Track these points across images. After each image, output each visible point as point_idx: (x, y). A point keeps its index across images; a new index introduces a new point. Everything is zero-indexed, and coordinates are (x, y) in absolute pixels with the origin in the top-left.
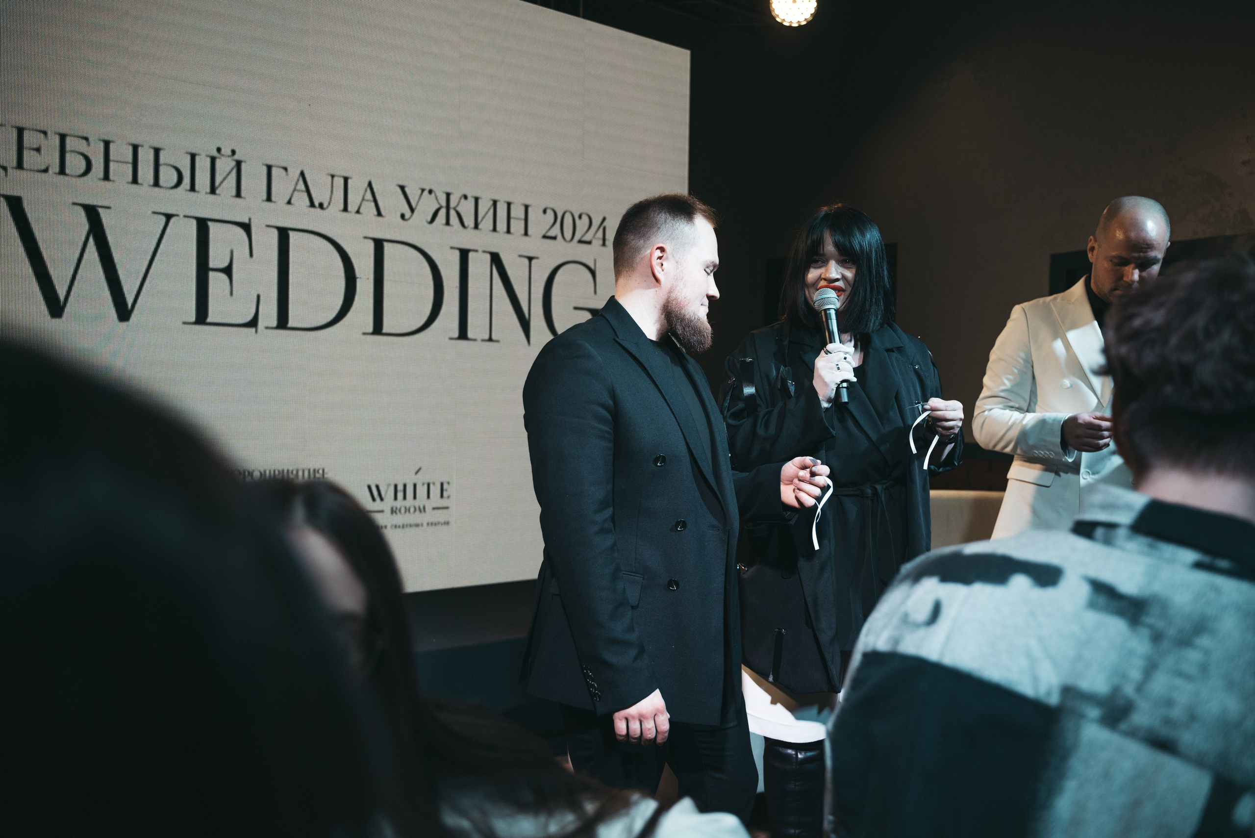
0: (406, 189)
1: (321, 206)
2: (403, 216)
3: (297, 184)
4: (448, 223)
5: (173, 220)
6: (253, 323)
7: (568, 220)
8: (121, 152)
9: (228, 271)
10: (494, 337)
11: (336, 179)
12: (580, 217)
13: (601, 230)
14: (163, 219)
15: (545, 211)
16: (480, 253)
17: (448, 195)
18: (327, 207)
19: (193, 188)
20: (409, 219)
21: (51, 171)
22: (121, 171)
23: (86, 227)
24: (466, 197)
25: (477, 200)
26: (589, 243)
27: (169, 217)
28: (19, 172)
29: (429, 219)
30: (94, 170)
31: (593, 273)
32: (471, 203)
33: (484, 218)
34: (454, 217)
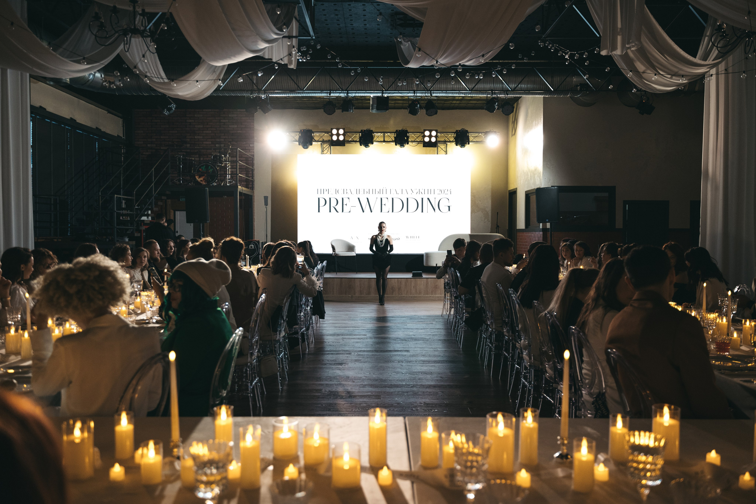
0: (412, 190)
3: (395, 191)
6: (388, 212)
7: (443, 191)
8: (371, 191)
9: (385, 205)
10: (428, 212)
11: (400, 190)
13: (450, 192)
16: (425, 198)
17: (419, 190)
18: (399, 194)
19: (380, 194)
20: (413, 194)
21: (363, 194)
23: (367, 201)
25: (424, 190)
26: (448, 194)
27: (377, 198)
28: (359, 195)
29: (416, 194)
30: (368, 193)
31: (448, 200)
33: (426, 192)
34: (420, 193)
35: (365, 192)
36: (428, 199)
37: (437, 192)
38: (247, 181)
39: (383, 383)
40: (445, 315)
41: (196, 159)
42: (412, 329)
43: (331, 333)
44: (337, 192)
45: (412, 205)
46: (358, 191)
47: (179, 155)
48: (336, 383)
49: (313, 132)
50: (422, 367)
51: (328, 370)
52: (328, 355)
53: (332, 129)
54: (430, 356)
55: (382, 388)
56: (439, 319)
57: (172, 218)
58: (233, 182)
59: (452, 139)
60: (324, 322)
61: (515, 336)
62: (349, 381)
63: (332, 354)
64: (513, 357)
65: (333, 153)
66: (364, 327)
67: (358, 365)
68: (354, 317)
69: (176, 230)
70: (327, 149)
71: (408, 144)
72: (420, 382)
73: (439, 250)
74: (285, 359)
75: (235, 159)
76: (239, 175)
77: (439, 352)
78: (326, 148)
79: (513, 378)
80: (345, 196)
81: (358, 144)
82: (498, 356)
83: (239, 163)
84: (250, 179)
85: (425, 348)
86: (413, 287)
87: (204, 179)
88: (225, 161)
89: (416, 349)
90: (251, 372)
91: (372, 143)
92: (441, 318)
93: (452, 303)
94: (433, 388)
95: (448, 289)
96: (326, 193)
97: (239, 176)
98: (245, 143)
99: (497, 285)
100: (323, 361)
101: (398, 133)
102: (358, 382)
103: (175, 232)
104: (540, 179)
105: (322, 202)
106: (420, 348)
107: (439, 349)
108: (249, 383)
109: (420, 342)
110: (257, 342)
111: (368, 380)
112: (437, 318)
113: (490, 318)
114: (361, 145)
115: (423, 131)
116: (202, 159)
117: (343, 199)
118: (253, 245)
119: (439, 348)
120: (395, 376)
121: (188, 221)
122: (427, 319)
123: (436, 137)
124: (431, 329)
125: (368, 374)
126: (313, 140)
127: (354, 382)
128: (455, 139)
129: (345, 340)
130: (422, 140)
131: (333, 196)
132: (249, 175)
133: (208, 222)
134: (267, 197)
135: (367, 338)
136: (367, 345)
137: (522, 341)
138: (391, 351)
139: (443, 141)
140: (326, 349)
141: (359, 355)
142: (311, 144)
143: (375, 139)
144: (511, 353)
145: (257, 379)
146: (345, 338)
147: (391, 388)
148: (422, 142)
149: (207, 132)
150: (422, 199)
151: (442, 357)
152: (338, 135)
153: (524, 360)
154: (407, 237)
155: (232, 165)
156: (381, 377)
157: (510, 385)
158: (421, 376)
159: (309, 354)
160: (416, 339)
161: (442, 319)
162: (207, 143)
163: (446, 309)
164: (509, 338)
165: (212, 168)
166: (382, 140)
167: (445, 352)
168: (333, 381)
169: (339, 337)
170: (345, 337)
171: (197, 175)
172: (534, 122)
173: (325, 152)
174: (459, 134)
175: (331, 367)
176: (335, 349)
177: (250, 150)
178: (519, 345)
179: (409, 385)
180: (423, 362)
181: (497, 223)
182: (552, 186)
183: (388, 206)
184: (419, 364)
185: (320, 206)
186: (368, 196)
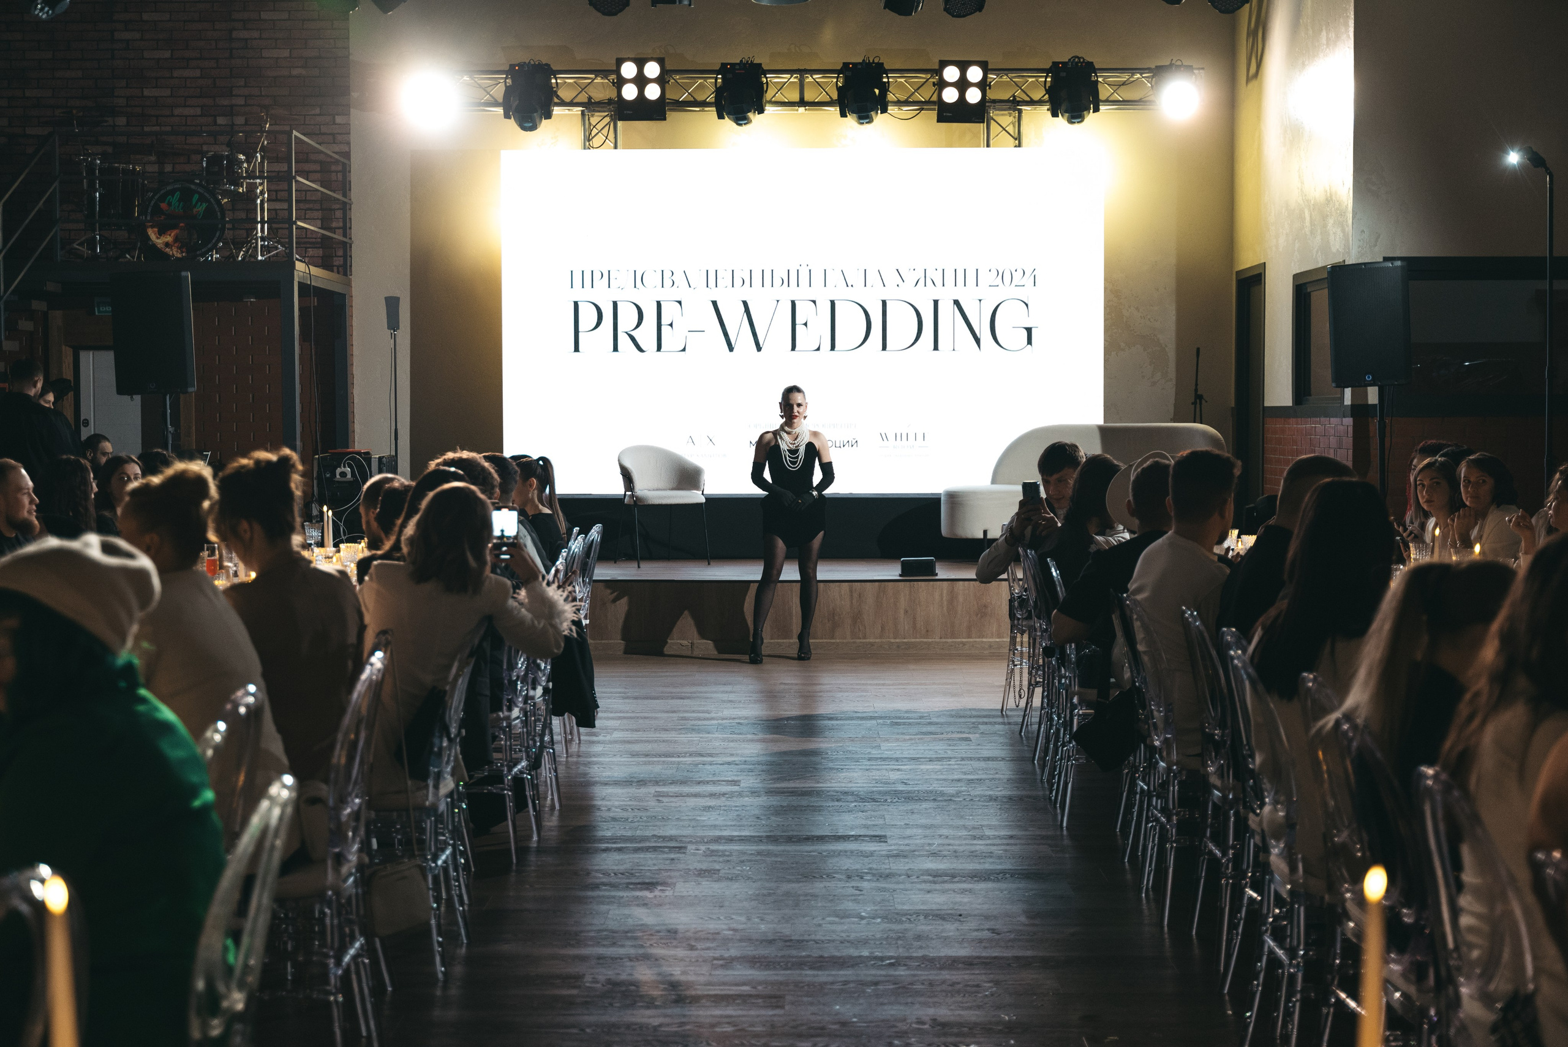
0: (900, 271)
1: (852, 286)
2: (898, 286)
3: (839, 277)
4: (925, 286)
5: (780, 302)
6: (818, 349)
7: (1007, 274)
8: (757, 275)
9: (805, 324)
10: (956, 349)
11: (860, 271)
12: (1016, 271)
13: (1032, 277)
14: (776, 302)
15: (990, 271)
16: (946, 301)
17: (926, 270)
18: (856, 286)
19: (789, 286)
20: (902, 286)
21: (728, 287)
22: (757, 282)
23: (743, 310)
24: (936, 269)
25: (943, 270)
26: (1024, 286)
28: (716, 289)
29: (914, 285)
30: (745, 284)
31: (1027, 305)
32: (940, 272)
33: (948, 280)
34: (929, 282)
35: (738, 282)
36: (957, 303)
37: (986, 278)
38: (325, 243)
39: (794, 953)
40: (1011, 710)
41: (150, 168)
42: (897, 760)
43: (616, 774)
44: (639, 279)
45: (902, 325)
46: (711, 278)
47: (89, 155)
48: (632, 951)
49: (554, 73)
50: (929, 896)
51: (604, 908)
52: (604, 855)
53: (620, 62)
54: (956, 855)
55: (790, 969)
56: (990, 723)
57: (68, 374)
58: (277, 248)
59: (1039, 94)
60: (595, 738)
61: (1244, 790)
62: (676, 947)
63: (620, 850)
64: (1237, 860)
65: (628, 146)
66: (732, 755)
67: (708, 888)
68: (699, 719)
69: (82, 418)
70: (605, 131)
71: (884, 110)
72: (921, 947)
73: (994, 481)
74: (456, 870)
75: (284, 167)
76: (299, 223)
77: (989, 842)
78: (599, 127)
79: (1237, 934)
80: (667, 295)
81: (712, 112)
82: (1188, 857)
83: (297, 181)
84: (338, 236)
85: (940, 827)
86: (902, 612)
87: (176, 239)
88: (251, 175)
89: (908, 832)
90: (336, 922)
91: (761, 111)
92: (1000, 720)
93: (1037, 670)
94: (965, 969)
95: (1024, 619)
96: (601, 283)
97: (299, 228)
98: (317, 111)
99: (1184, 612)
100: (588, 874)
101: (849, 74)
102: (708, 949)
103: (79, 422)
104: (1343, 231)
105: (588, 317)
106: (925, 827)
107: (988, 832)
108: (327, 956)
109: (925, 805)
110: (356, 815)
111: (740, 940)
112: (985, 720)
113: (1161, 725)
114: (721, 117)
115: (937, 67)
116: (168, 168)
117: (659, 304)
118: (350, 466)
119: (990, 827)
120: (834, 927)
121: (124, 387)
122: (949, 724)
123: (983, 85)
124: (963, 759)
125: (743, 919)
126: (556, 100)
127: (692, 948)
128: (1048, 91)
129: (665, 800)
130: (934, 98)
131: (626, 294)
132: (334, 225)
133: (191, 390)
134: (397, 299)
135: (740, 794)
136: (739, 818)
137: (1267, 809)
138: (821, 839)
139: (1008, 101)
140: (600, 834)
141: (713, 853)
142: (548, 115)
143: (769, 95)
144: (1234, 847)
145: (357, 945)
146: (667, 795)
147: (820, 968)
148: (934, 103)
149: (187, 73)
150: (936, 302)
151: (1000, 857)
152: (641, 81)
153: (1271, 873)
154: (884, 437)
155: (273, 187)
156: (786, 930)
157: (1229, 956)
158: (923, 927)
159: (540, 851)
160: (909, 797)
161: (1004, 724)
162: (187, 111)
163: (1017, 689)
164: (1225, 797)
165: (202, 199)
166: (795, 97)
167: (1012, 841)
168: (623, 946)
169: (643, 790)
170: (665, 789)
171: (152, 227)
172: (1324, 33)
173: (596, 142)
174: (1063, 74)
175: (614, 897)
176: (629, 834)
177: (333, 135)
178: (1257, 819)
179: (882, 959)
180: (930, 878)
181: (1197, 385)
182: (1386, 259)
183: (815, 331)
184: (919, 886)
185: (580, 329)
186: (746, 294)
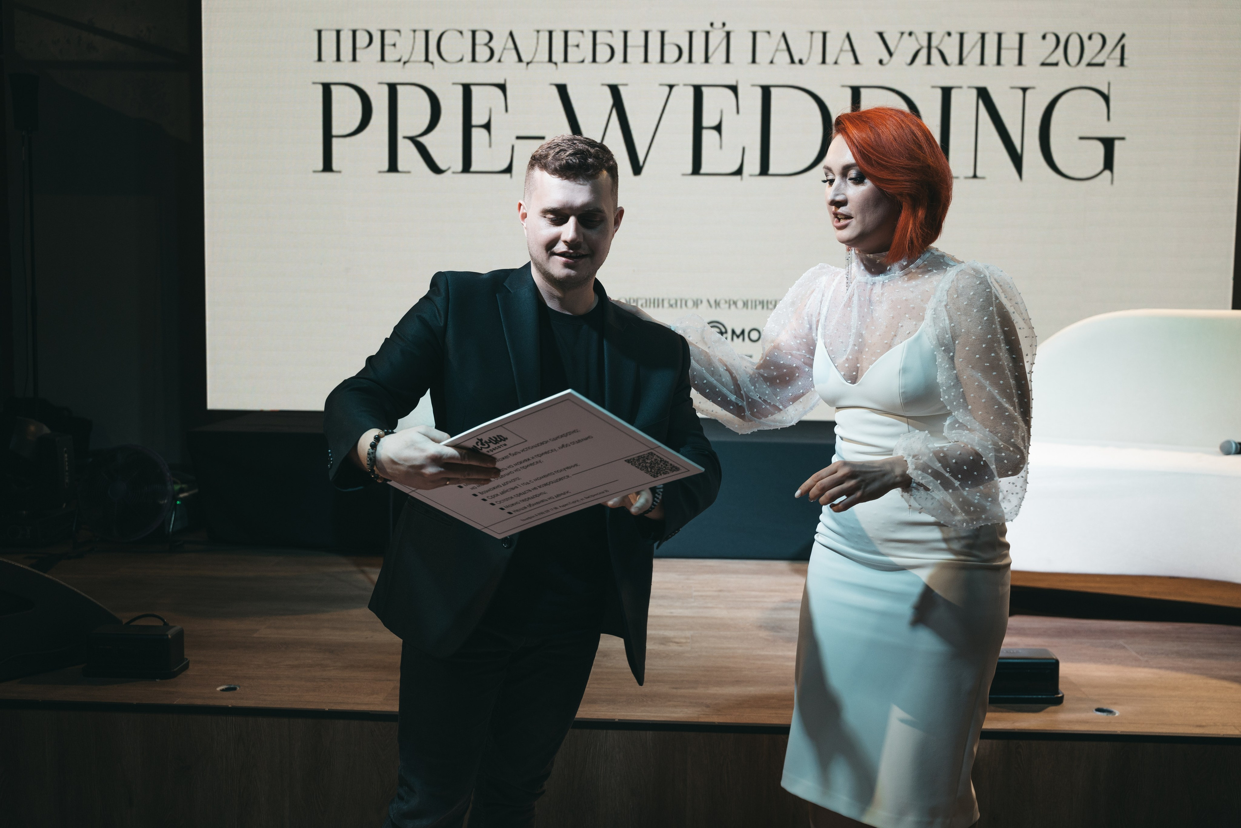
0: (885, 35)
1: (801, 62)
2: (881, 62)
3: (778, 45)
4: (929, 62)
5: (674, 89)
6: (739, 172)
7: (1074, 44)
8: (636, 40)
9: (718, 128)
10: (978, 174)
11: (815, 35)
12: (1090, 38)
13: (1118, 49)
14: (667, 89)
15: (1044, 37)
16: (965, 89)
17: (930, 35)
18: (807, 62)
19: (690, 61)
20: (887, 63)
21: (586, 61)
22: (636, 53)
23: (610, 101)
24: (949, 34)
25: (962, 35)
26: (1102, 65)
27: (671, 87)
28: (565, 65)
29: (909, 60)
30: (616, 56)
31: (1106, 98)
32: (956, 38)
33: (969, 53)
34: (936, 57)
35: (603, 53)
36: (983, 94)
37: (1035, 50)
44: (433, 46)
46: (557, 46)
80: (481, 74)
96: (369, 55)
105: (346, 110)
117: (467, 90)
131: (411, 72)
183: (735, 139)
185: (335, 132)
186: (615, 73)
